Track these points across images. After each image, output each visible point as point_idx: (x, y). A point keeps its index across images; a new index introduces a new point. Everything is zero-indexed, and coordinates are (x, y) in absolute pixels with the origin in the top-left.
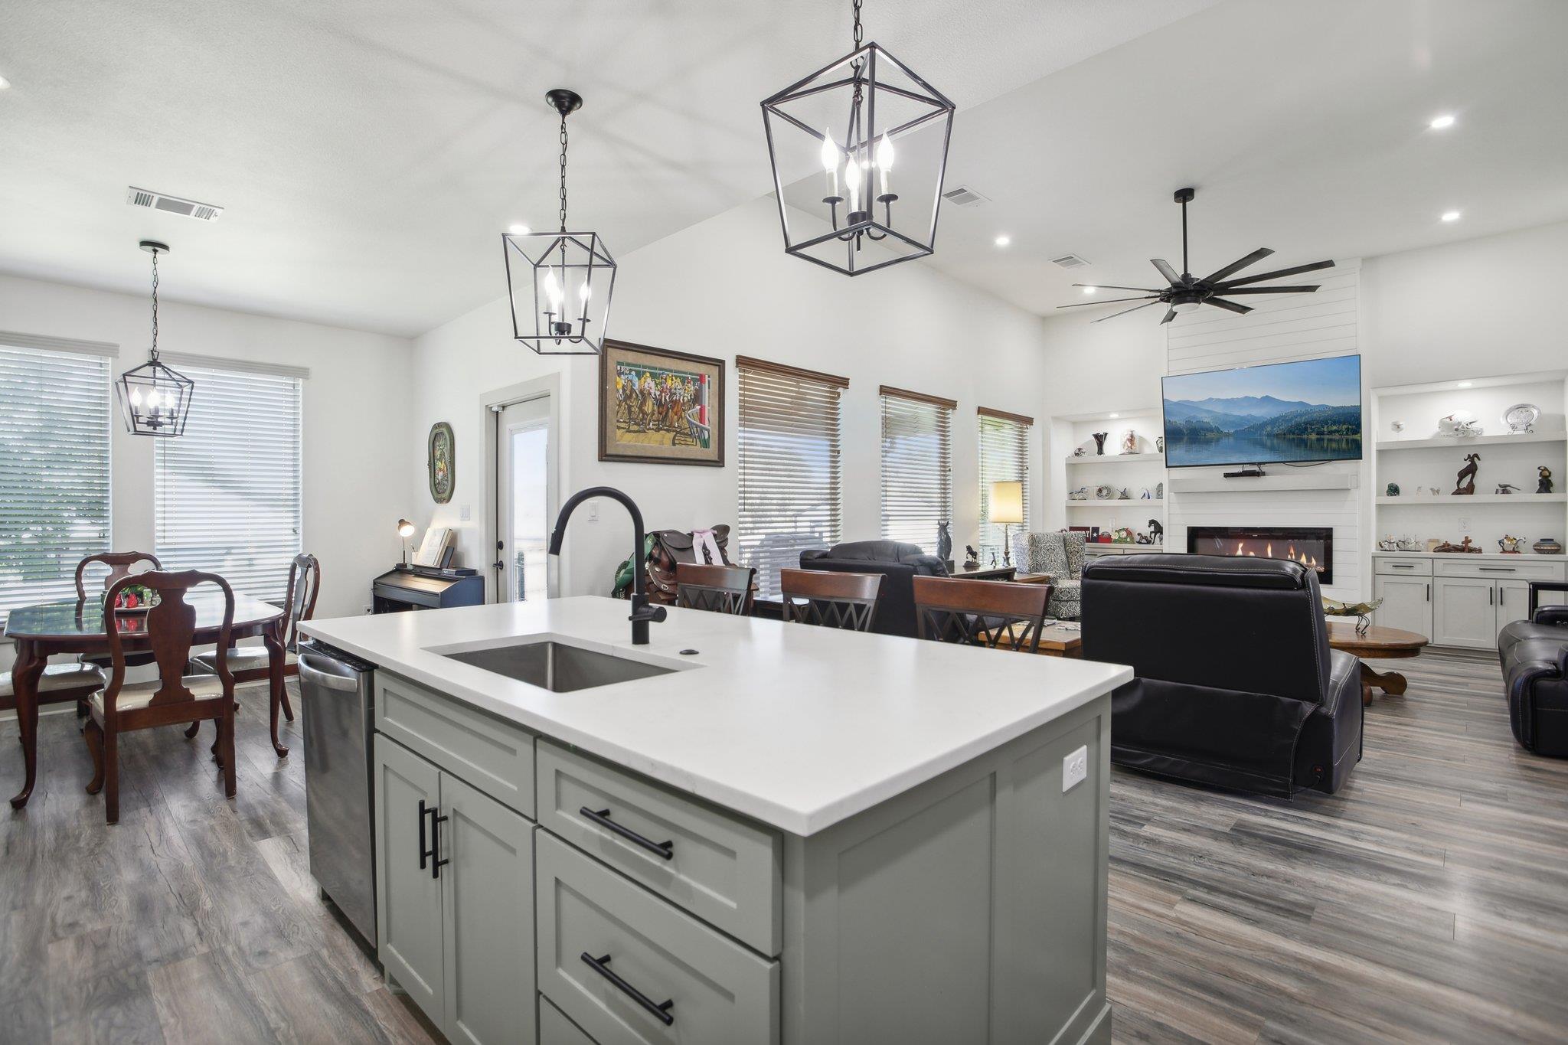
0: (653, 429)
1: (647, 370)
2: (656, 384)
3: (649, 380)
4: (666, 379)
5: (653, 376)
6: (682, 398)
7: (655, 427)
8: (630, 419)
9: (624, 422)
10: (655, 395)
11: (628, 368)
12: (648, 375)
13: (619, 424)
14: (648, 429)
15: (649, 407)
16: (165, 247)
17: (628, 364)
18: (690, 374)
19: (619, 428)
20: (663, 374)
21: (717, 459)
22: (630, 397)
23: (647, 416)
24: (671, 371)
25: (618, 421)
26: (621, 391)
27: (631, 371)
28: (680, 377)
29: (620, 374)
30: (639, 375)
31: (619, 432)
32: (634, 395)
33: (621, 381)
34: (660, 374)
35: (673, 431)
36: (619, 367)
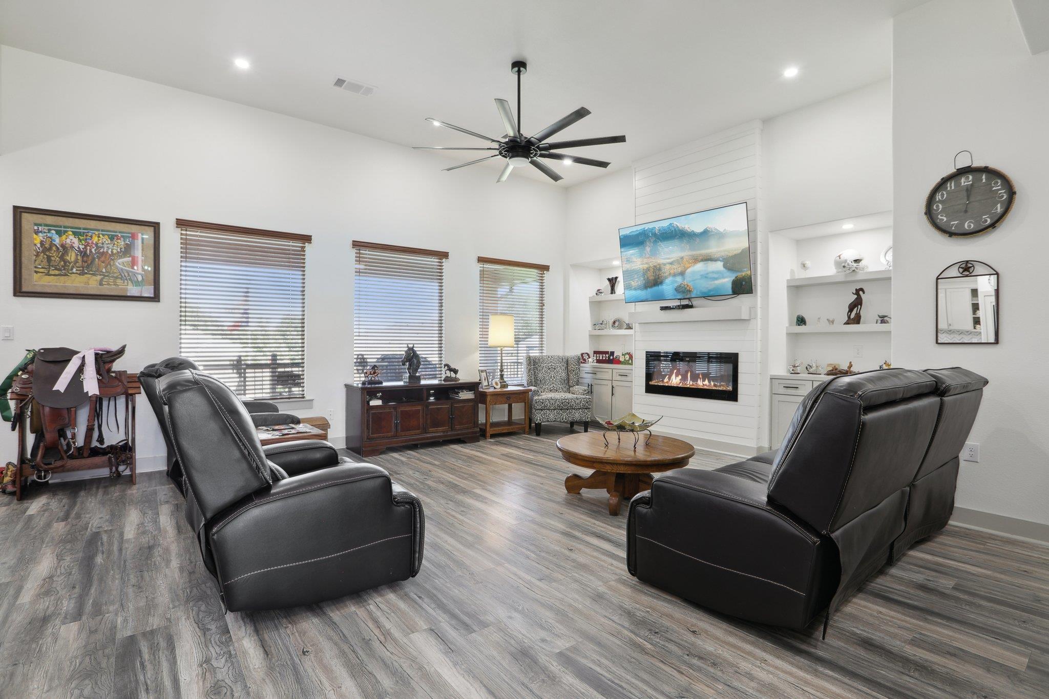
0: (77, 273)
1: (69, 230)
2: (80, 240)
3: (72, 237)
4: (91, 237)
5: (75, 234)
6: (110, 250)
7: (78, 272)
8: (49, 266)
9: (42, 268)
10: (79, 248)
11: (47, 228)
12: (70, 233)
13: (37, 270)
14: (71, 274)
15: (71, 257)
17: (47, 225)
18: (120, 232)
19: (36, 272)
20: (88, 232)
21: (152, 296)
22: (50, 249)
23: (70, 263)
24: (98, 230)
25: (36, 267)
26: (39, 245)
27: (49, 230)
28: (108, 235)
29: (37, 232)
30: (59, 233)
31: (36, 276)
32: (54, 248)
33: (38, 239)
34: (84, 233)
35: (100, 275)
36: (36, 228)
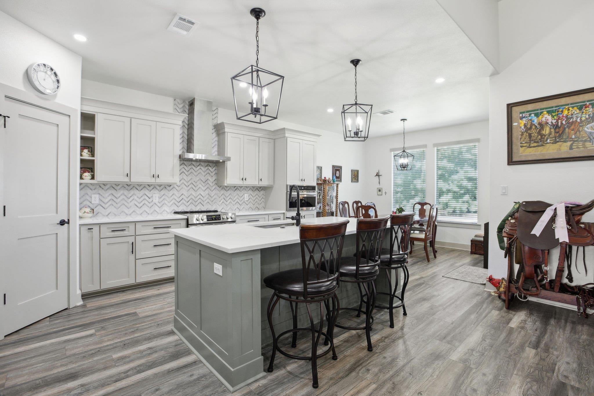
0: (550, 143)
1: (544, 110)
2: (553, 117)
3: (546, 116)
4: (562, 111)
5: (549, 112)
6: (579, 118)
7: (552, 142)
8: (530, 140)
9: (525, 143)
10: (552, 123)
11: (528, 113)
12: (545, 113)
13: (522, 145)
14: (546, 144)
15: (547, 131)
16: (406, 120)
17: (528, 112)
18: (588, 101)
19: (522, 147)
20: (559, 109)
22: (531, 128)
23: (545, 136)
24: (568, 105)
25: (521, 143)
26: (523, 127)
27: (530, 115)
28: (577, 106)
29: (521, 118)
30: (537, 115)
31: (521, 149)
32: (534, 127)
33: (523, 122)
34: (556, 110)
35: (570, 141)
36: (521, 115)
